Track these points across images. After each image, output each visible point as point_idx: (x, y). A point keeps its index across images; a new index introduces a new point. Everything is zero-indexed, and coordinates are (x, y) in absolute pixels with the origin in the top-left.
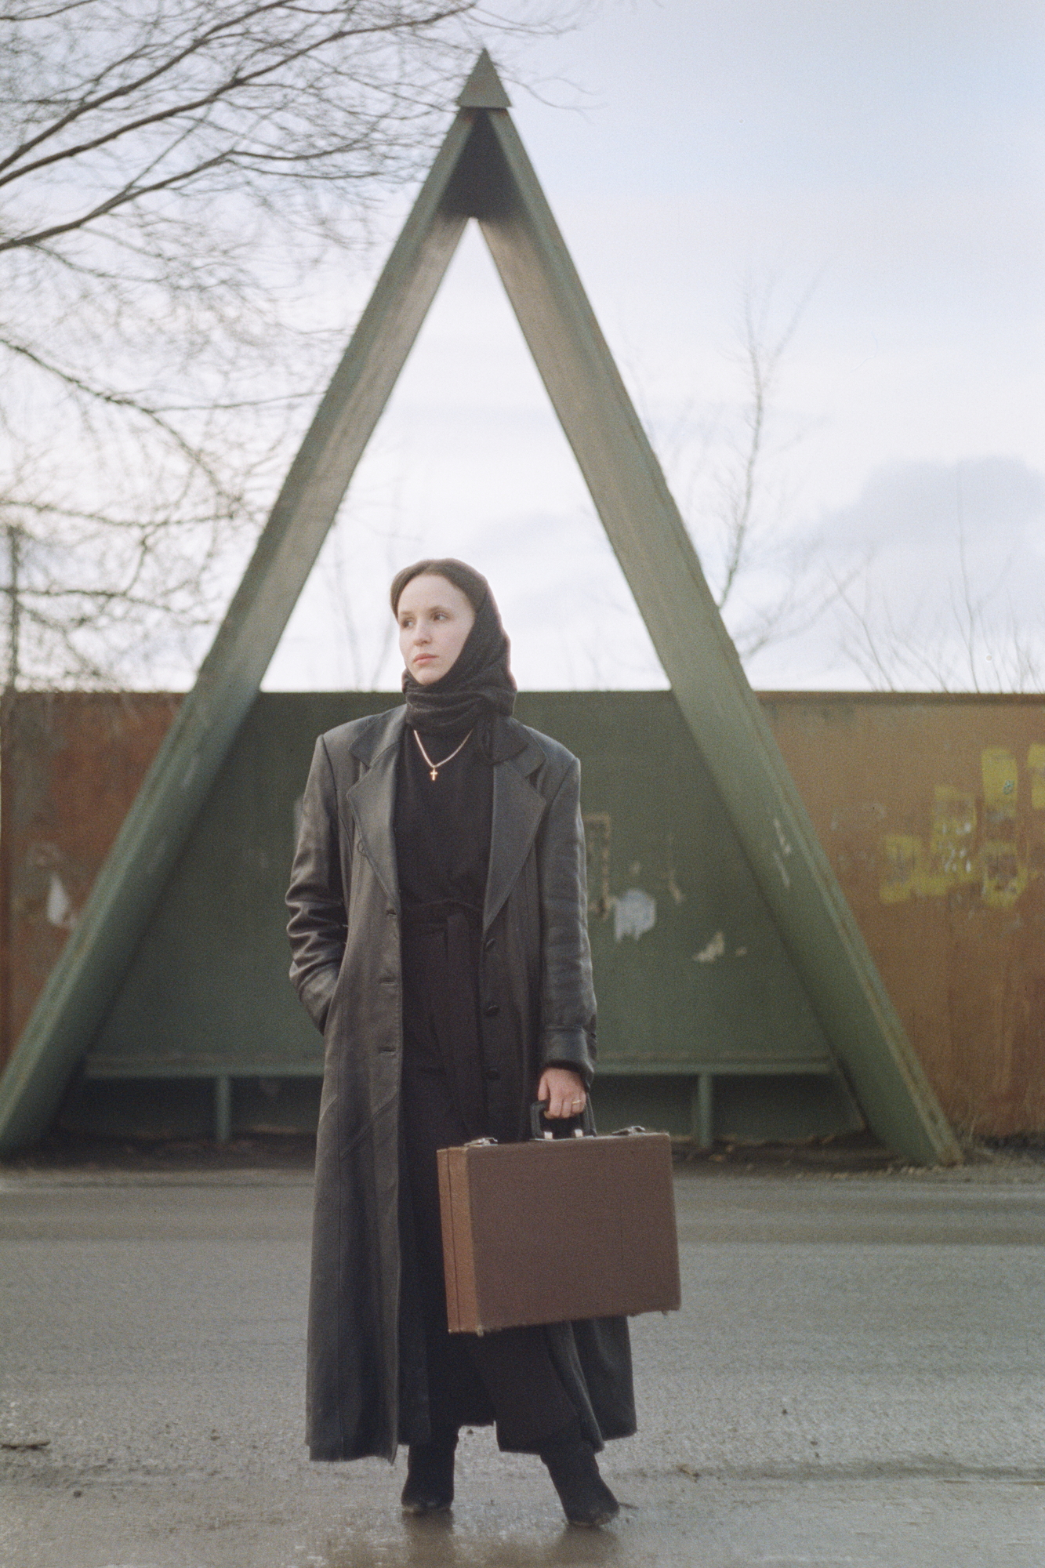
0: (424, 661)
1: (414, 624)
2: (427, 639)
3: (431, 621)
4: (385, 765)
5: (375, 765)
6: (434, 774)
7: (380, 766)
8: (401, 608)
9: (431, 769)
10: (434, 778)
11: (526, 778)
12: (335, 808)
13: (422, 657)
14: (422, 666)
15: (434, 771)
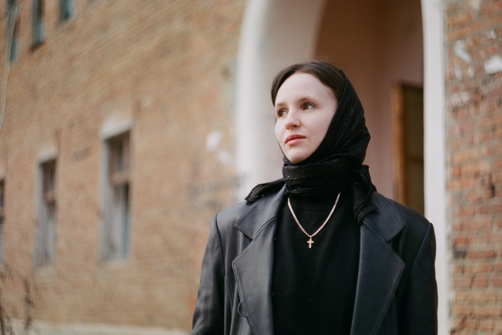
0: (293, 142)
1: (288, 113)
2: (297, 123)
3: (301, 111)
4: (265, 236)
5: (256, 238)
6: (310, 242)
7: (260, 237)
8: (278, 100)
9: (308, 238)
10: (310, 247)
11: (389, 242)
12: (223, 274)
13: (293, 138)
14: (292, 146)
15: (311, 239)
